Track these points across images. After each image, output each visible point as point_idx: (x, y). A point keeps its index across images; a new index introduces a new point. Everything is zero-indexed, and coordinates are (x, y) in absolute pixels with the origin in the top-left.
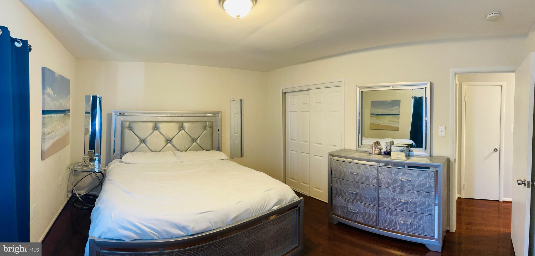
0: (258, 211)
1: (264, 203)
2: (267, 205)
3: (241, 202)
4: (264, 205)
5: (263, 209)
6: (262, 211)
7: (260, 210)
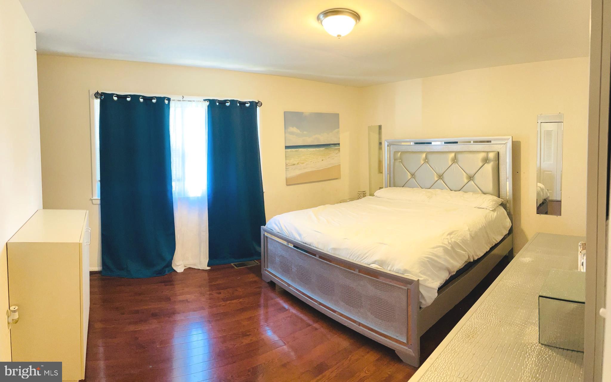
0: (356, 257)
1: (365, 254)
2: (367, 258)
3: (348, 239)
4: (364, 255)
5: (362, 259)
6: (360, 260)
7: (358, 257)
